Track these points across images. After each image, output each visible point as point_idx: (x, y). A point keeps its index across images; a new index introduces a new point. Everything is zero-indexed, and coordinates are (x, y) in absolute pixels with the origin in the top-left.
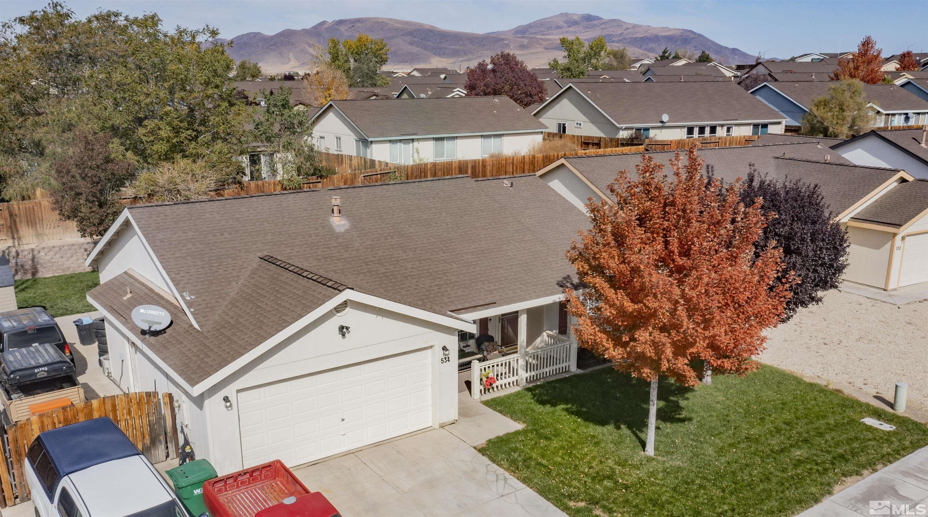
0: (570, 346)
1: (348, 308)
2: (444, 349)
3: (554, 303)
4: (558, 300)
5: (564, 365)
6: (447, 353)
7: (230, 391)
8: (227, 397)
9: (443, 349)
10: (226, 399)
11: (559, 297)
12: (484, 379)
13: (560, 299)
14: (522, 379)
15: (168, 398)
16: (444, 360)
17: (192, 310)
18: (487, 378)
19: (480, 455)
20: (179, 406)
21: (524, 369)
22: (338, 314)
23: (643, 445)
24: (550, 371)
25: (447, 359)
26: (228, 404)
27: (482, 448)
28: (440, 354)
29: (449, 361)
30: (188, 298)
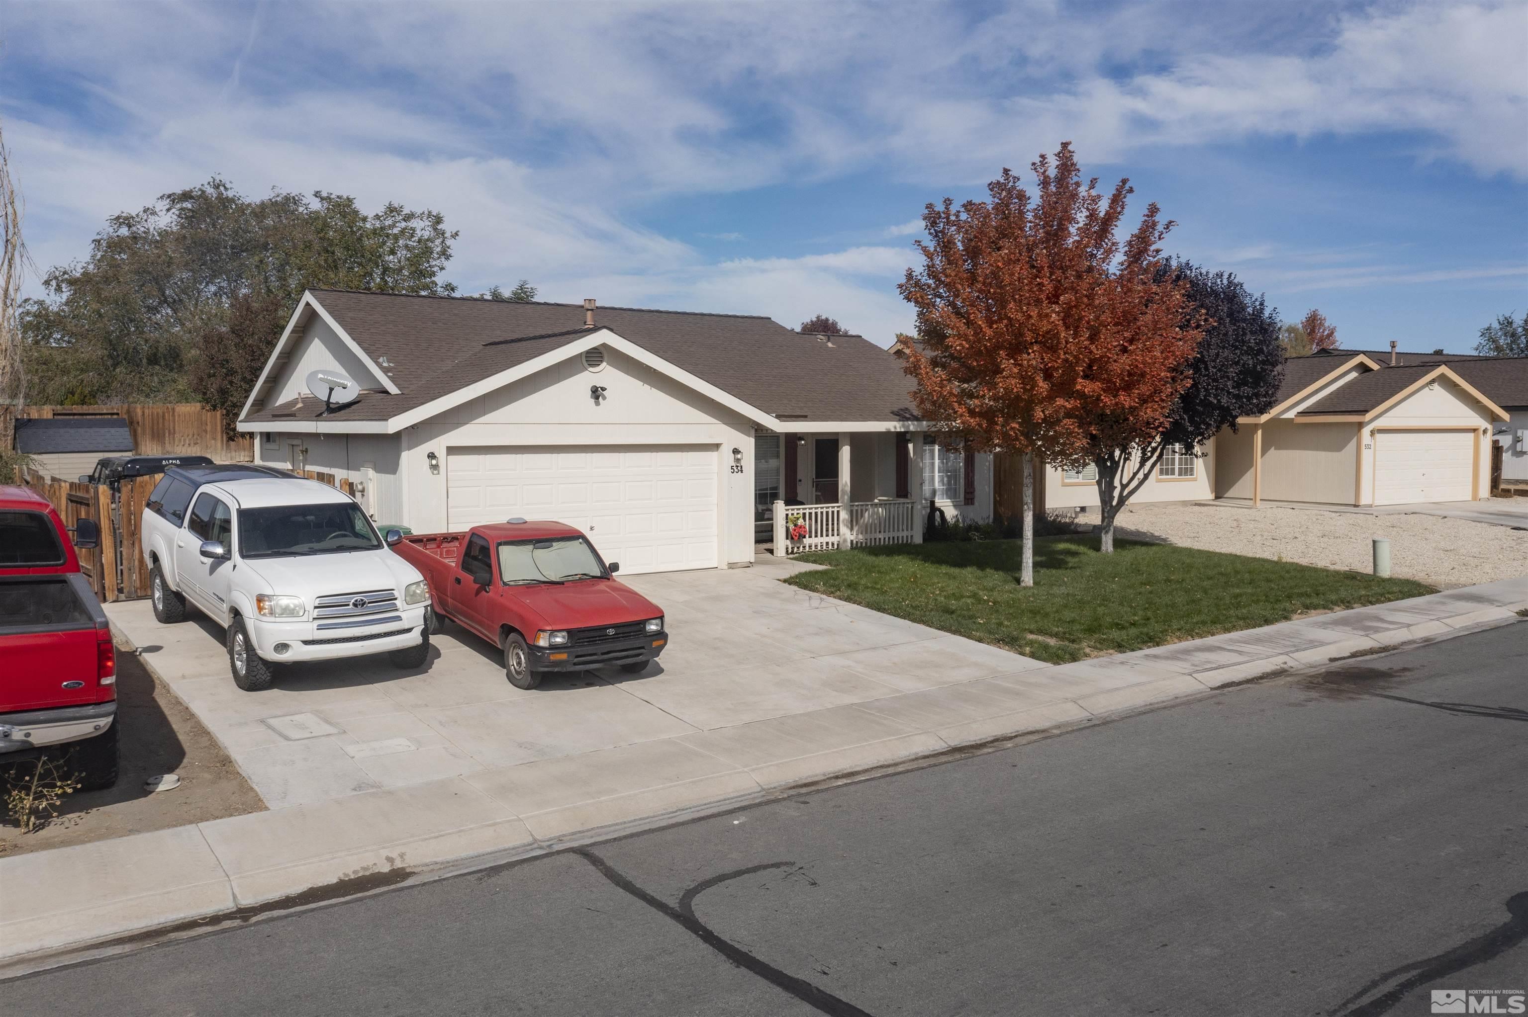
0: (912, 507)
1: (604, 364)
2: (736, 451)
3: (888, 433)
4: (893, 430)
5: (905, 534)
6: (739, 456)
7: (439, 444)
8: (433, 453)
9: (734, 452)
10: (432, 456)
11: (893, 426)
12: (791, 526)
13: (895, 428)
14: (845, 541)
15: (347, 487)
16: (735, 468)
17: (390, 374)
18: (796, 525)
19: (786, 585)
20: (363, 491)
21: (847, 527)
22: (591, 369)
23: (1018, 581)
24: (885, 539)
25: (739, 468)
26: (434, 462)
27: (791, 578)
28: (730, 459)
29: (742, 471)
30: (385, 365)
